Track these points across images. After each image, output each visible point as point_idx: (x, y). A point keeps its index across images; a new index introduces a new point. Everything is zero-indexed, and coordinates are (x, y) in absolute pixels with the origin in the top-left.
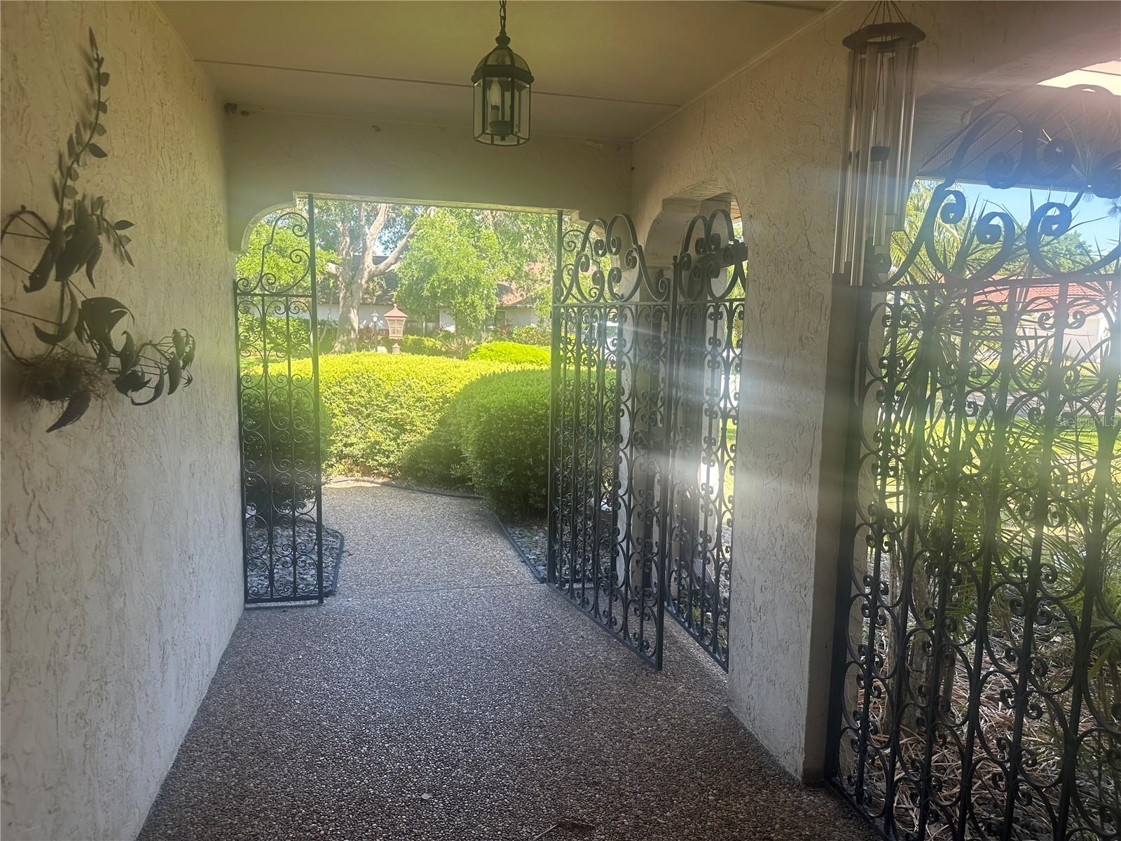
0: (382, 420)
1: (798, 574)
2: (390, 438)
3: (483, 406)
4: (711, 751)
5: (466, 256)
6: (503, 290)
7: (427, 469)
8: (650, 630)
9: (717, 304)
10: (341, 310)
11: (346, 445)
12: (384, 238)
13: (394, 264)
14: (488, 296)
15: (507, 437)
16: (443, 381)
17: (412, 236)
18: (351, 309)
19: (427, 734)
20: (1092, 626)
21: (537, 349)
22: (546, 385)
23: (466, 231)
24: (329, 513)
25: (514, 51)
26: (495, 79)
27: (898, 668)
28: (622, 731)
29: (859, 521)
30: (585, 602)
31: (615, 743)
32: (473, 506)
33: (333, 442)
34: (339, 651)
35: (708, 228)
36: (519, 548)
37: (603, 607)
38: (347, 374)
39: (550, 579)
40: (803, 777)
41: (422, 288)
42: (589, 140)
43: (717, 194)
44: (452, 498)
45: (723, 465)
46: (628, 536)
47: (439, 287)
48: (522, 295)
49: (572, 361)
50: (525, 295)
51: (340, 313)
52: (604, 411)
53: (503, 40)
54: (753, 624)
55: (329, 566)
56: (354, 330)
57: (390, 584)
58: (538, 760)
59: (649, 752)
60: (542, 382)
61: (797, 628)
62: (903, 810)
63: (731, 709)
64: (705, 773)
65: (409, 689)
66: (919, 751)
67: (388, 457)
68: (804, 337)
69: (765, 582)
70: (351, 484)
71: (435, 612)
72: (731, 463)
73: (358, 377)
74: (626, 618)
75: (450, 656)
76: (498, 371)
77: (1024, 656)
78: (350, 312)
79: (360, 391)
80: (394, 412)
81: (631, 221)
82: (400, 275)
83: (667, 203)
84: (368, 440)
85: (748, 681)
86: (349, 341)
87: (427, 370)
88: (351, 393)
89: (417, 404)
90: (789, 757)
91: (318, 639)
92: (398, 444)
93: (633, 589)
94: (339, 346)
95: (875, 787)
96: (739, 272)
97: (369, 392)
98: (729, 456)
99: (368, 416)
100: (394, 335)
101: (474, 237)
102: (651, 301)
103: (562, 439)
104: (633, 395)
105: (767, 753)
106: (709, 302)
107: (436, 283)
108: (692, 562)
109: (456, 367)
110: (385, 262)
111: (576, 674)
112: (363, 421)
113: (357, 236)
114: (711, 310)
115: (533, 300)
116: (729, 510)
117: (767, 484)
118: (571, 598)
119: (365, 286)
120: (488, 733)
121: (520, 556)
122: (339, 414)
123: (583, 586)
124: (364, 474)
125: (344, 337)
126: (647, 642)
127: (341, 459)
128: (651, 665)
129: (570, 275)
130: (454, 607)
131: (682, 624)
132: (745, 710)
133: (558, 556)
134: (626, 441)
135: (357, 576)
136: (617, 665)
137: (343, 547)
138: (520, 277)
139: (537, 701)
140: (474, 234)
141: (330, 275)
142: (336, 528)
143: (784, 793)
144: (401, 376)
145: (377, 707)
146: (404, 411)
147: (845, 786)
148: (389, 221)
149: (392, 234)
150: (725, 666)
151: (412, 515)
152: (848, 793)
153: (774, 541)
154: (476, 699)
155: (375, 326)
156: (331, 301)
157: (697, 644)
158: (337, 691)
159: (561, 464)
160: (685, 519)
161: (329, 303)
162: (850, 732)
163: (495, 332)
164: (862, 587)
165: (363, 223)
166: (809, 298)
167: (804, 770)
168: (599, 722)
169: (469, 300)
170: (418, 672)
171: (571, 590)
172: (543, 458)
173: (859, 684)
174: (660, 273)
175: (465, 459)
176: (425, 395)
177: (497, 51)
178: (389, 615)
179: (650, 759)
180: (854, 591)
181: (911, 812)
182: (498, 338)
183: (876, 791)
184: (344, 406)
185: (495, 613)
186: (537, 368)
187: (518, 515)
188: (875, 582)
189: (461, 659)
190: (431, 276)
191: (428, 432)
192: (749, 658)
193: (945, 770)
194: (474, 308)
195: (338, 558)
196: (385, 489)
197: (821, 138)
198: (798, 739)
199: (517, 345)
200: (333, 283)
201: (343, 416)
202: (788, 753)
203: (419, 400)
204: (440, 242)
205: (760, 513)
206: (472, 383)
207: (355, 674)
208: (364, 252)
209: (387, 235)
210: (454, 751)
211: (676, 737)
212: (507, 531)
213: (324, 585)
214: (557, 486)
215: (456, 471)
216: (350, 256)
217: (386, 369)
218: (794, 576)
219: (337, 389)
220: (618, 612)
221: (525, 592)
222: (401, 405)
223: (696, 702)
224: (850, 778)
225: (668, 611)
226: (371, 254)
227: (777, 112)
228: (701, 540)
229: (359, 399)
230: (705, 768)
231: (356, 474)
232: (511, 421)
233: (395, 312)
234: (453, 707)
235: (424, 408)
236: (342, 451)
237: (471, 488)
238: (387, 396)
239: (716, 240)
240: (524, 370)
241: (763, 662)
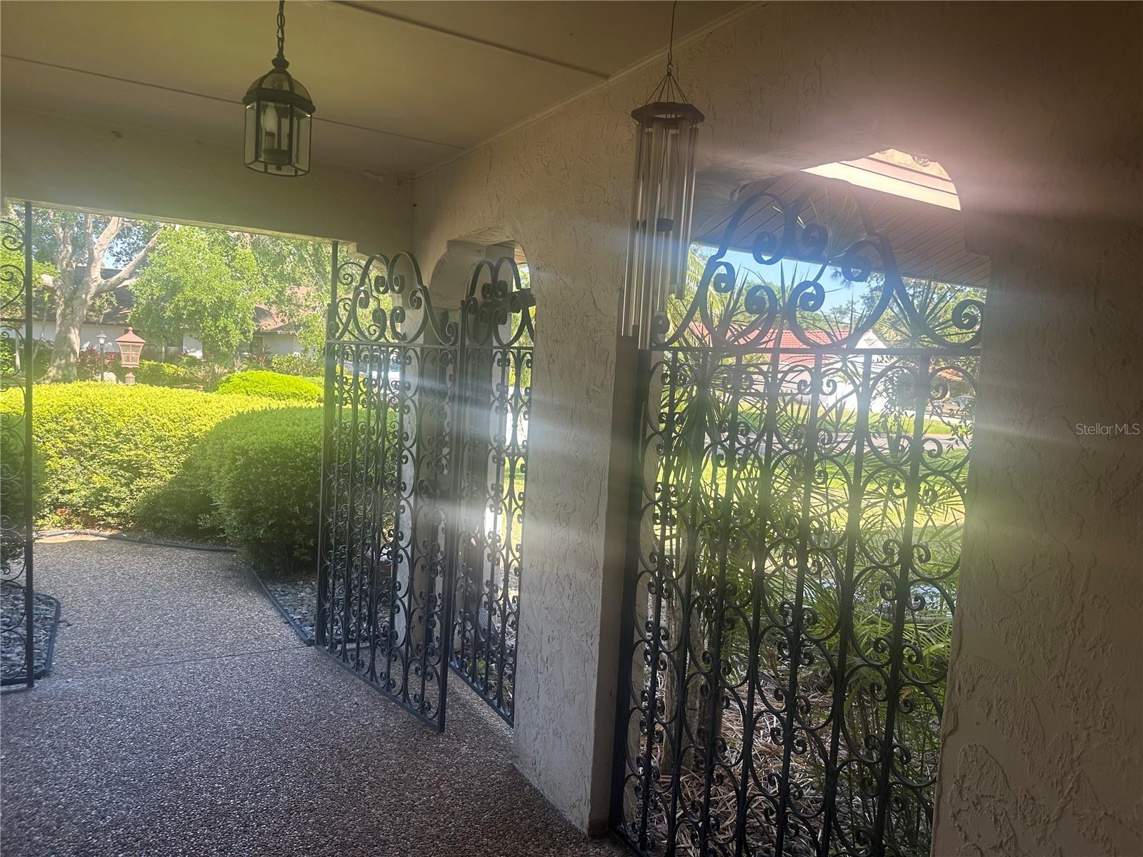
0: (110, 463)
1: (585, 623)
2: (121, 484)
3: (239, 448)
4: (497, 813)
5: (218, 276)
6: (260, 314)
7: (168, 519)
8: (432, 688)
9: (504, 350)
10: (58, 329)
11: (62, 492)
12: (116, 249)
13: (127, 279)
14: (243, 320)
15: (268, 482)
16: (189, 418)
17: (152, 250)
18: (71, 328)
19: (172, 835)
20: (847, 663)
21: (301, 380)
22: (316, 425)
23: (218, 248)
24: (41, 574)
25: (293, 77)
26: (272, 104)
27: (679, 711)
28: (402, 804)
29: (641, 568)
30: (359, 665)
31: (395, 819)
32: (226, 560)
33: (47, 490)
34: (56, 744)
35: (495, 271)
36: (282, 606)
37: (380, 667)
38: (66, 408)
39: (320, 640)
40: (589, 830)
41: (163, 309)
42: (368, 171)
43: (502, 241)
44: (198, 552)
45: (510, 513)
46: (410, 591)
47: (184, 308)
48: (283, 321)
49: (349, 401)
50: (287, 320)
51: (56, 332)
52: (385, 457)
53: (280, 63)
54: (539, 676)
55: (41, 641)
56: (75, 353)
57: (122, 659)
58: (308, 849)
59: (432, 823)
60: (312, 422)
61: (583, 678)
62: (682, 850)
63: (516, 765)
64: (491, 838)
65: (148, 783)
66: (695, 787)
67: (118, 505)
68: (590, 390)
69: (553, 632)
70: (68, 538)
71: (179, 688)
72: (519, 512)
73: (81, 412)
74: (406, 680)
75: (199, 740)
76: (258, 408)
77: (789, 694)
78: (70, 332)
79: (83, 428)
80: (127, 453)
81: (415, 260)
82: (137, 293)
83: (452, 244)
84: (92, 485)
85: (534, 735)
86: (68, 365)
87: (170, 404)
88: (72, 430)
89: (157, 444)
90: (575, 811)
91: (26, 733)
92: (131, 491)
93: (414, 647)
94: (54, 371)
95: (656, 829)
96: (526, 320)
97: (95, 429)
98: (516, 503)
99: (93, 457)
100: (128, 363)
101: (227, 256)
102: (437, 344)
103: (335, 486)
104: (418, 440)
105: (553, 808)
106: (496, 348)
107: (182, 304)
108: (477, 613)
109: (206, 402)
110: (117, 276)
111: (350, 746)
112: (86, 464)
113: (81, 244)
114: (499, 356)
115: (297, 327)
116: (517, 559)
117: (555, 533)
118: (344, 661)
119: (90, 303)
120: (246, 826)
121: (282, 616)
122: (55, 455)
123: (358, 645)
124: (86, 526)
125: (61, 360)
126: (429, 703)
127: (55, 509)
128: (433, 728)
129: (347, 310)
130: (203, 680)
131: (465, 680)
132: (530, 765)
133: (329, 616)
134: (409, 488)
135: (78, 651)
136: (395, 731)
137: (60, 615)
138: (282, 302)
139: (306, 782)
140: (227, 252)
141: (46, 288)
142: (50, 592)
143: (571, 849)
144: (137, 411)
145: (107, 810)
146: (139, 452)
147: (629, 834)
148: (123, 230)
149: (126, 245)
150: (510, 721)
151: (149, 574)
152: (632, 841)
153: (562, 590)
154: (232, 787)
155: (102, 349)
156: (45, 318)
157: (481, 699)
158: (53, 796)
159: (334, 514)
160: (470, 569)
161: (42, 320)
162: (633, 778)
163: (250, 359)
164: (643, 632)
165: (90, 231)
166: (595, 352)
167: (590, 822)
168: (377, 797)
169: (221, 323)
170: (160, 761)
171: (344, 651)
172: (311, 505)
173: (642, 730)
174: (445, 315)
175: (216, 508)
176: (167, 434)
177: (274, 74)
178: (121, 696)
179: (434, 831)
180: (637, 638)
181: (689, 850)
182: (253, 367)
183: (657, 834)
184: (61, 445)
185: (253, 684)
186: (305, 405)
187: (279, 570)
188: (656, 627)
189: (213, 742)
190: (176, 295)
191: (169, 476)
192: (535, 711)
193: (717, 803)
194: (228, 333)
195: (53, 630)
196: (114, 543)
197: (606, 200)
198: (584, 792)
199: (277, 375)
200: (49, 297)
201: (60, 458)
202: (574, 806)
203: (159, 439)
204: (187, 259)
205: (548, 562)
206: (225, 421)
207: (77, 771)
208: (90, 264)
209: (120, 246)
210: (206, 852)
211: (460, 803)
212: (267, 587)
213: (35, 665)
214: (328, 538)
215: (205, 521)
216: (72, 267)
217: (117, 403)
218: (581, 626)
219: (53, 425)
220: (396, 672)
221: (289, 658)
222: (136, 444)
223: (480, 762)
224: (633, 825)
225: (451, 667)
226: (99, 267)
227: (563, 169)
228: (487, 590)
229: (82, 438)
230: (491, 833)
231: (76, 526)
232: (274, 465)
233: (131, 337)
234: (205, 799)
235: (165, 449)
236: (57, 499)
237: (223, 540)
238: (118, 434)
239: (504, 287)
240: (289, 407)
241: (549, 714)
